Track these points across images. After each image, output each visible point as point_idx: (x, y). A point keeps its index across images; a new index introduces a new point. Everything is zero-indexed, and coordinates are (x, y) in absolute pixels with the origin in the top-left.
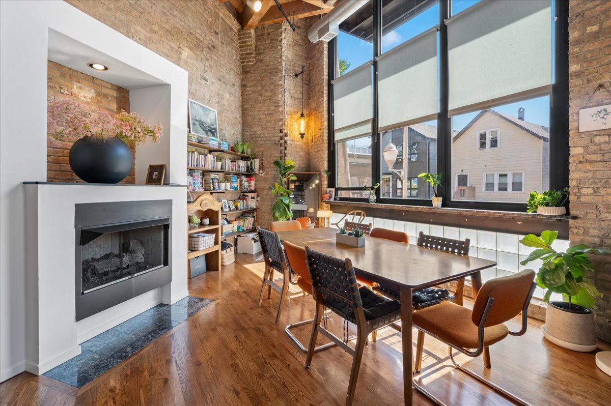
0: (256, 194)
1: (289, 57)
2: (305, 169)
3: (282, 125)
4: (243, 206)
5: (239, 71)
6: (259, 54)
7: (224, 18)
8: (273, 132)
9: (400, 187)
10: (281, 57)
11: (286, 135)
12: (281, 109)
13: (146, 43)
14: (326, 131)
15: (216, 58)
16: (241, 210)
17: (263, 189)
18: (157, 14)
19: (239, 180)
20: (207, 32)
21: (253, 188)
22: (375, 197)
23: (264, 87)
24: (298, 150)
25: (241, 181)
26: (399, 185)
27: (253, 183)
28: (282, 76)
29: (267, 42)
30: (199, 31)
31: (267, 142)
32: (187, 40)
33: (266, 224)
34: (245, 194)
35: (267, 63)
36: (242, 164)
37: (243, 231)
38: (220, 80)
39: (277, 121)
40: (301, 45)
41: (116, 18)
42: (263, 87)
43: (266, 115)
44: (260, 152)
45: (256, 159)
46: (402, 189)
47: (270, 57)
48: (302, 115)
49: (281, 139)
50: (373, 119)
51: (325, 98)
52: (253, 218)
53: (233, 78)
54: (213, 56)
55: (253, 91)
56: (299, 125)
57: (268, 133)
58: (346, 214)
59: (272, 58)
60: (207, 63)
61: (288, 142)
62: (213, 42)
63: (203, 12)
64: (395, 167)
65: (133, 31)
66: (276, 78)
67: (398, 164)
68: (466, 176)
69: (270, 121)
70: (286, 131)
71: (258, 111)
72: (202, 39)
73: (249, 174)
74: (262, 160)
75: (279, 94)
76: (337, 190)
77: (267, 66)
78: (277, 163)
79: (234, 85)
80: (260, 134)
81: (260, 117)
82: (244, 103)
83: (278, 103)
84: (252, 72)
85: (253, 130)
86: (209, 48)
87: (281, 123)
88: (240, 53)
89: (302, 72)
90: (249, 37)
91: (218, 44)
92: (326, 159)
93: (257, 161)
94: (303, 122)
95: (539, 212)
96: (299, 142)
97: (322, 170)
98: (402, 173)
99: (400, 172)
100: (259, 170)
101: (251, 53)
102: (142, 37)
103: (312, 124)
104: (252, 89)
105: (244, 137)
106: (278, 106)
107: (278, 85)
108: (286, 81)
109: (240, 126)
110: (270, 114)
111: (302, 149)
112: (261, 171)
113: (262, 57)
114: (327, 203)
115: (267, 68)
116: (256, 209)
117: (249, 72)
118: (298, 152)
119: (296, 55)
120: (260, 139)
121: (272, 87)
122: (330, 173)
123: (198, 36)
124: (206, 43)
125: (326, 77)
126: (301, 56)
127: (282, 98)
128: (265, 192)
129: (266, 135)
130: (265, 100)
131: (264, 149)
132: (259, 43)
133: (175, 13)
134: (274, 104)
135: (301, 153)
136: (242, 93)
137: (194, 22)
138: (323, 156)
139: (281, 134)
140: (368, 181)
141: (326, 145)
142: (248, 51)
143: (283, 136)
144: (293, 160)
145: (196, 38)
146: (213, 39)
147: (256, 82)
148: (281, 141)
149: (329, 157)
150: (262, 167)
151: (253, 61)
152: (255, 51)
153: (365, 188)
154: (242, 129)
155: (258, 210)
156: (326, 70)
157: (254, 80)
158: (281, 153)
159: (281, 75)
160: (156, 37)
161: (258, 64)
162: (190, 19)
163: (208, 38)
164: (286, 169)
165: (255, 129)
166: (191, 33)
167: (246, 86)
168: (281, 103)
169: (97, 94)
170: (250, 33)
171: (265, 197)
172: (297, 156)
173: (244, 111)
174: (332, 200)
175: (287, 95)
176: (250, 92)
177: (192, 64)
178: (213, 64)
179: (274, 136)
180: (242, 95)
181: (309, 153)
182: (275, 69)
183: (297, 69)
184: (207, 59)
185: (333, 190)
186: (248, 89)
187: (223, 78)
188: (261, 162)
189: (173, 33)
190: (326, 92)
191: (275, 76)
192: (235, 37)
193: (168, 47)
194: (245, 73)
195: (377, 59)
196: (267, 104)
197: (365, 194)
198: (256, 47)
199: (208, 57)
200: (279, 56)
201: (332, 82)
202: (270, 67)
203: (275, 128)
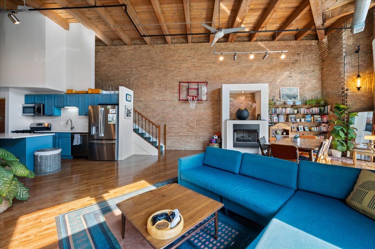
3: (343, 85)
4: (317, 130)
5: (318, 62)
6: (329, 50)
8: (338, 90)
10: (342, 47)
12: (342, 76)
16: (314, 131)
19: (312, 117)
20: (292, 57)
23: (332, 66)
29: (334, 41)
31: (335, 96)
34: (321, 124)
35: (334, 53)
36: (316, 109)
39: (340, 83)
43: (334, 81)
44: (331, 101)
45: (328, 106)
47: (336, 49)
48: (359, 76)
49: (343, 93)
54: (296, 65)
56: (356, 82)
57: (335, 91)
59: (337, 49)
60: (292, 70)
61: (349, 94)
66: (339, 60)
69: (336, 84)
70: (347, 88)
71: (330, 80)
73: (322, 114)
74: (332, 106)
75: (341, 68)
77: (334, 54)
80: (331, 92)
81: (331, 83)
82: (322, 77)
83: (340, 73)
84: (326, 60)
85: (327, 90)
86: (293, 63)
87: (342, 84)
88: (320, 53)
89: (359, 49)
90: (322, 44)
93: (329, 107)
94: (359, 80)
96: (357, 93)
101: (325, 51)
104: (326, 69)
106: (341, 75)
107: (341, 63)
108: (345, 59)
110: (336, 80)
113: (331, 50)
116: (327, 132)
117: (325, 61)
120: (331, 95)
121: (337, 65)
124: (291, 62)
127: (342, 70)
129: (334, 92)
130: (333, 73)
131: (333, 100)
132: (330, 44)
134: (338, 74)
136: (321, 73)
139: (342, 90)
142: (323, 51)
143: (344, 91)
148: (343, 94)
150: (331, 110)
151: (327, 55)
152: (327, 49)
154: (322, 91)
155: (329, 133)
157: (327, 64)
158: (343, 101)
159: (342, 57)
161: (329, 55)
168: (343, 73)
169: (246, 97)
172: (359, 101)
173: (322, 81)
175: (346, 67)
176: (325, 71)
179: (338, 92)
182: (339, 54)
184: (292, 68)
186: (324, 69)
191: (339, 58)
192: (315, 47)
194: (323, 62)
196: (334, 75)
198: (328, 46)
200: (340, 47)
202: (336, 54)
203: (338, 87)
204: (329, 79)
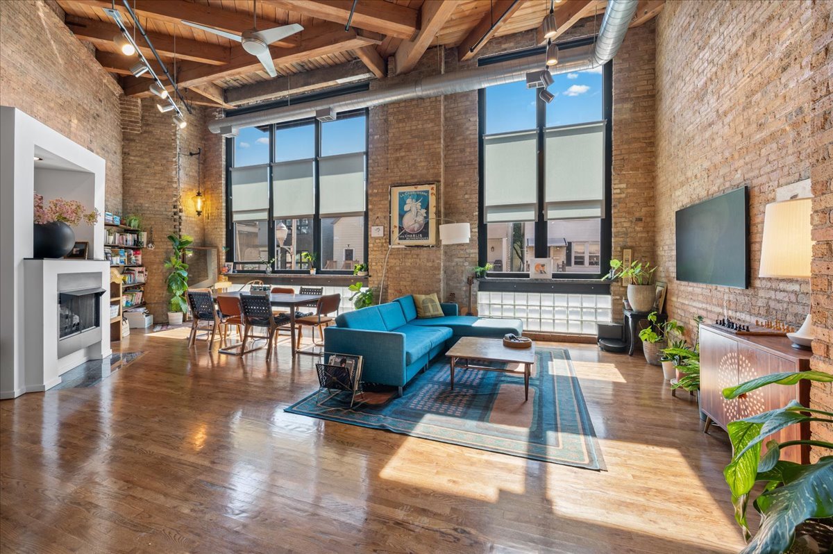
0: (145, 268)
1: (183, 135)
2: (200, 244)
3: (176, 201)
4: (131, 281)
5: (119, 137)
6: (147, 125)
7: (107, 84)
8: (164, 206)
9: (290, 261)
10: (175, 135)
11: (181, 211)
12: (175, 186)
13: (45, 121)
14: (224, 211)
15: (100, 126)
16: (128, 284)
17: (152, 263)
18: (53, 91)
19: (126, 253)
20: (92, 100)
21: (140, 262)
22: (271, 269)
24: (193, 226)
25: (129, 256)
26: (289, 259)
27: (140, 257)
28: (176, 154)
30: (86, 102)
31: (157, 216)
32: (77, 113)
33: (156, 299)
34: (130, 268)
35: (158, 137)
36: (130, 238)
37: (132, 305)
38: (104, 149)
39: (169, 196)
40: (196, 126)
41: (23, 100)
42: (152, 160)
43: (156, 188)
44: (149, 225)
45: (143, 232)
46: (291, 263)
47: (161, 132)
48: (199, 194)
49: (175, 214)
50: (269, 209)
51: (223, 182)
52: (141, 293)
53: (115, 146)
54: (98, 125)
55: (138, 161)
56: (196, 203)
57: (159, 207)
58: (245, 284)
59: (164, 133)
60: (93, 134)
61: (183, 218)
62: (97, 110)
63: (89, 81)
64: (285, 244)
65: (35, 111)
66: (169, 154)
67: (288, 242)
68: (352, 250)
69: (161, 195)
70: (180, 207)
71: (146, 183)
72: (88, 109)
73: (137, 247)
74: (151, 232)
75: (172, 170)
76: (235, 263)
77: (159, 139)
78: (171, 238)
79: (115, 153)
80: (148, 207)
81: (148, 189)
82: (126, 172)
83: (172, 179)
84: (137, 141)
85: (138, 202)
86: (94, 118)
87: (175, 199)
88: (121, 118)
89: (199, 153)
90: (134, 106)
91: (101, 111)
92: (224, 236)
93: (145, 233)
94: (199, 201)
95: (359, 275)
96: (195, 218)
97: (220, 246)
98: (292, 249)
99: (290, 249)
100: (147, 244)
101: (137, 122)
102: (42, 116)
103: (209, 203)
104: (137, 159)
105: (125, 207)
106: (172, 182)
107: (172, 161)
108: (181, 159)
109: (120, 196)
110: (161, 188)
111: (197, 225)
112: (150, 245)
113: (150, 128)
114: (225, 275)
115: (157, 141)
116: (144, 284)
117: (133, 140)
118: (193, 228)
119: (191, 135)
120: (148, 212)
121: (164, 162)
122: (228, 249)
123: (85, 106)
124: (92, 112)
125: (224, 163)
126: (197, 136)
127: (176, 175)
128: (155, 267)
129: (156, 209)
130: (155, 174)
131: (153, 223)
133: (67, 86)
134: (166, 180)
135: (196, 229)
136: (123, 160)
137: (82, 92)
138: (221, 233)
139: (175, 210)
140: (264, 257)
141: (224, 224)
142: (133, 119)
143: (177, 212)
144: (188, 236)
145: (84, 108)
146: (98, 107)
147: (143, 152)
148: (175, 217)
149: (227, 235)
150: (150, 241)
151: (139, 131)
152: (142, 120)
153: (263, 263)
154: (123, 200)
155: (146, 285)
156: (224, 157)
157: (140, 150)
158: (175, 228)
159: (175, 152)
160: (52, 114)
161: (145, 135)
162: (79, 91)
163: (93, 108)
164: (181, 244)
165: (142, 201)
166: (79, 105)
167: (129, 154)
168: (175, 180)
170: (137, 102)
171: (154, 271)
172: (192, 232)
173: (125, 181)
174: (231, 272)
175: (182, 172)
176: (134, 162)
177: (81, 136)
178: (98, 134)
179: (166, 211)
180: (123, 162)
181: (204, 230)
182: (168, 145)
183: (192, 148)
184: (93, 129)
185: (232, 264)
186: (132, 158)
187: (106, 146)
188: (149, 236)
189: (64, 107)
190: (224, 176)
191: (168, 152)
192: (117, 102)
193: (62, 122)
194: (127, 140)
195: (272, 164)
196: (156, 178)
197: (263, 267)
198: (143, 117)
199: (93, 126)
200: (172, 134)
201: (230, 169)
202: (161, 141)
203: (167, 203)
204: (144, 181)
